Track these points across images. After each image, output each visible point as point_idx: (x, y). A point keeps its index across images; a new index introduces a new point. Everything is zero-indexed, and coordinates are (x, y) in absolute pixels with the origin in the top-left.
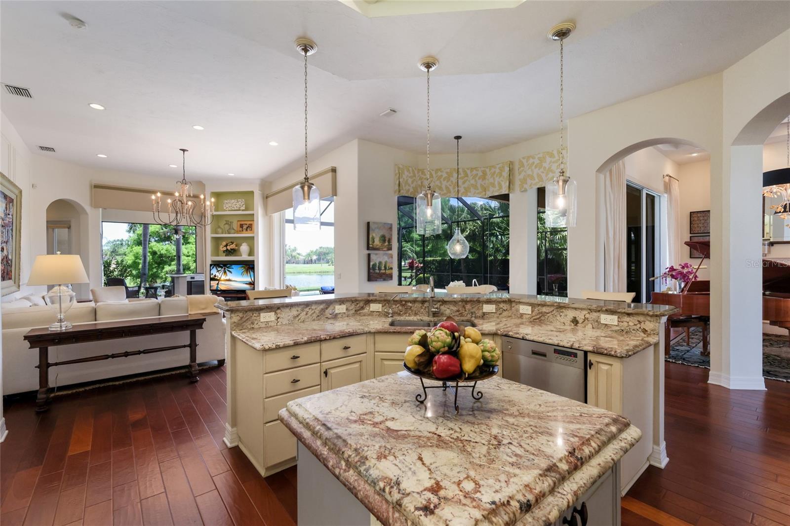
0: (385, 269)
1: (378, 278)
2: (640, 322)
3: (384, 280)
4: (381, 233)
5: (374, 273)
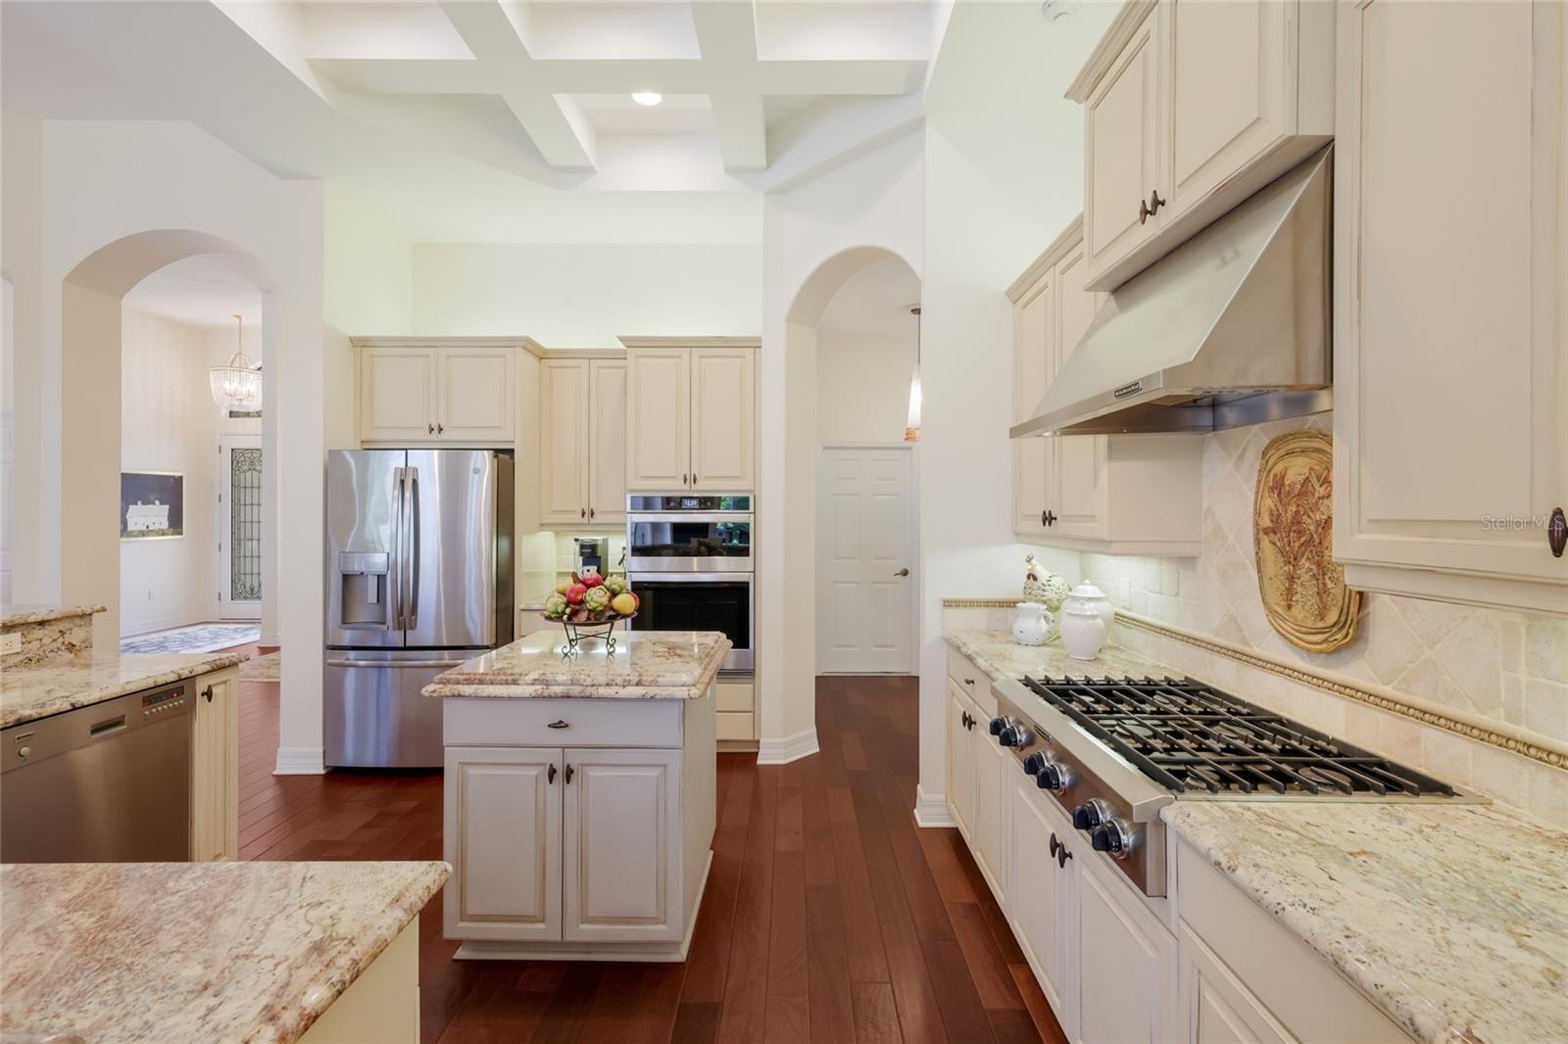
2: (62, 633)
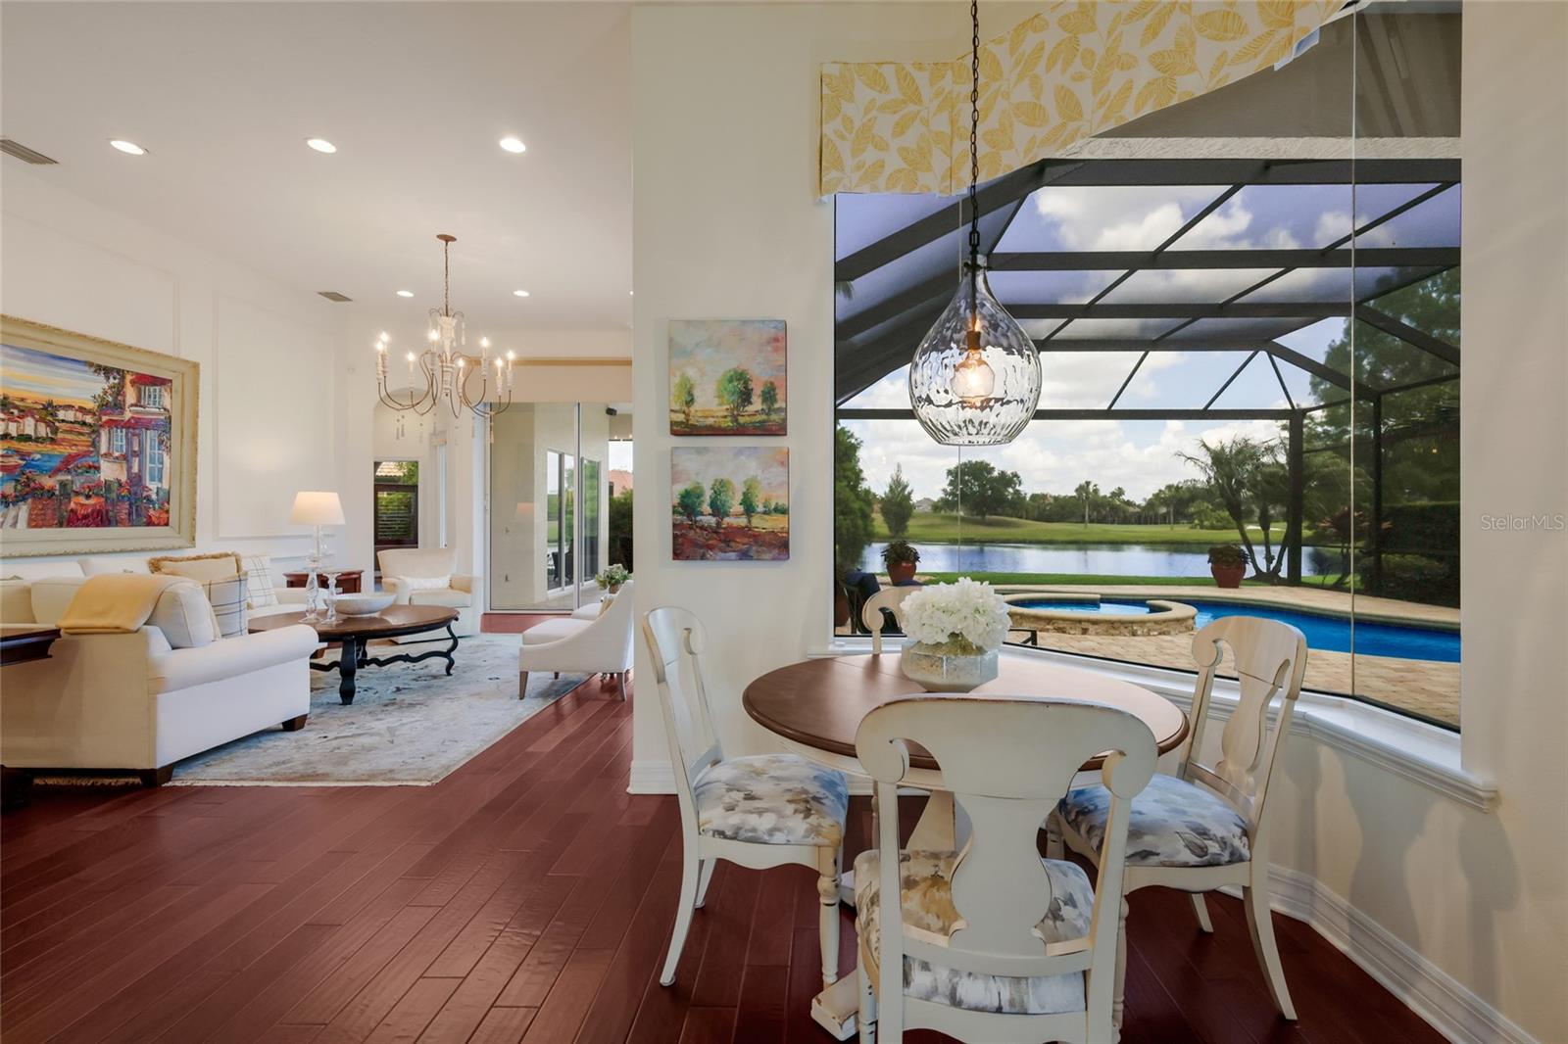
0: (749, 509)
1: (711, 548)
3: (744, 556)
4: (730, 363)
5: (691, 527)
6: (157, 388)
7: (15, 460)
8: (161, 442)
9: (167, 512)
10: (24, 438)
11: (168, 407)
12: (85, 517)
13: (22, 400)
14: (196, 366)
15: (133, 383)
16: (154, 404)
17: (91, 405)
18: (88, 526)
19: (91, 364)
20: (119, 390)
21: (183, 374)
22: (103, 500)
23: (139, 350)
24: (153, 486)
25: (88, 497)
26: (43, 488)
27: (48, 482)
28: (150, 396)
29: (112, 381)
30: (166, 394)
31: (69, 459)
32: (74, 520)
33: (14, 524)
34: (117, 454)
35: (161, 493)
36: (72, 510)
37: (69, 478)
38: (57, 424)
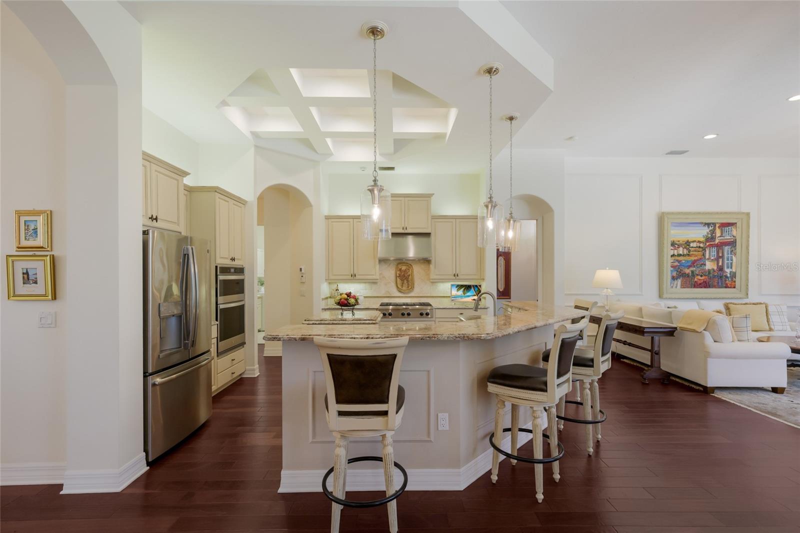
6: (730, 227)
7: (676, 264)
8: (732, 251)
9: (735, 282)
10: (679, 255)
11: (735, 235)
12: (700, 284)
13: (679, 241)
14: (748, 214)
15: (719, 227)
16: (729, 234)
17: (702, 239)
18: (701, 288)
19: (702, 223)
20: (713, 232)
21: (742, 219)
22: (707, 277)
23: (721, 213)
24: (728, 271)
25: (701, 276)
26: (685, 273)
27: (687, 271)
28: (726, 232)
29: (710, 228)
30: (734, 229)
31: (694, 262)
32: (697, 285)
33: (676, 287)
34: (712, 258)
35: (732, 274)
36: (696, 282)
37: (694, 269)
38: (690, 249)
